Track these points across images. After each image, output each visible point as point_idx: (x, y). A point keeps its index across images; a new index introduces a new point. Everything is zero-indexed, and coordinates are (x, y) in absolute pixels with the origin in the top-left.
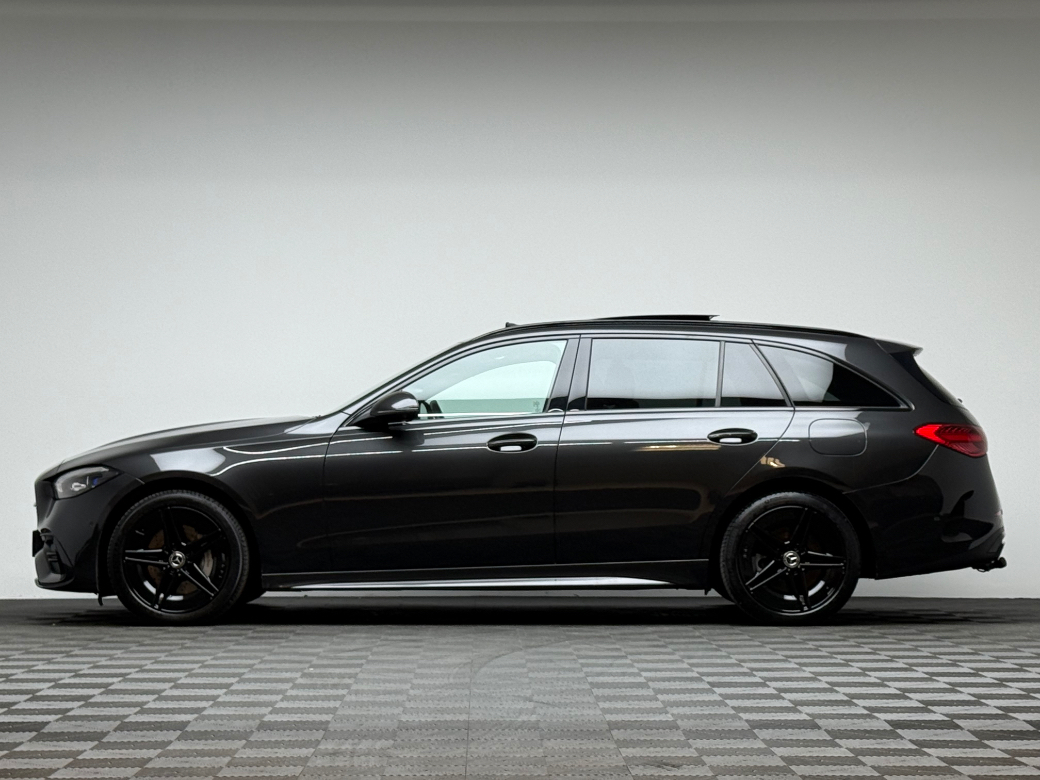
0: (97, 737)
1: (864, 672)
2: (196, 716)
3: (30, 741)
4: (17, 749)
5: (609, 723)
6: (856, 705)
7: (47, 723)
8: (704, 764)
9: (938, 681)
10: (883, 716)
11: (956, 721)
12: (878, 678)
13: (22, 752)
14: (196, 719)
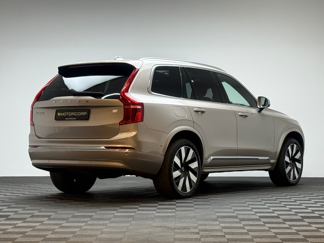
0: (67, 220)
1: (295, 201)
2: (94, 213)
3: (47, 220)
4: (44, 223)
5: (217, 216)
6: (292, 211)
7: (52, 215)
8: (245, 229)
9: (317, 204)
10: (299, 215)
11: (321, 216)
12: (299, 203)
13: (45, 223)
14: (95, 215)
